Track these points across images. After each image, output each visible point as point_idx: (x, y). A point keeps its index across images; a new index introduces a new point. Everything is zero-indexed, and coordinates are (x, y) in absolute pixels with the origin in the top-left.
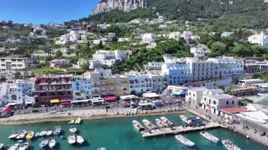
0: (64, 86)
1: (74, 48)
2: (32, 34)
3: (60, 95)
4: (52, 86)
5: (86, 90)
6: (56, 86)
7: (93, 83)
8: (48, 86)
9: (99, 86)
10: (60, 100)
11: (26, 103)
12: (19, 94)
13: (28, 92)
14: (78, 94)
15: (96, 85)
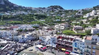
0: (69, 43)
1: (91, 19)
2: (77, 13)
3: (66, 47)
4: (63, 41)
5: (81, 48)
6: (65, 42)
7: (86, 45)
8: (62, 41)
9: (90, 48)
10: (66, 50)
11: (53, 46)
12: (51, 42)
13: (54, 42)
14: (75, 49)
15: (88, 47)
